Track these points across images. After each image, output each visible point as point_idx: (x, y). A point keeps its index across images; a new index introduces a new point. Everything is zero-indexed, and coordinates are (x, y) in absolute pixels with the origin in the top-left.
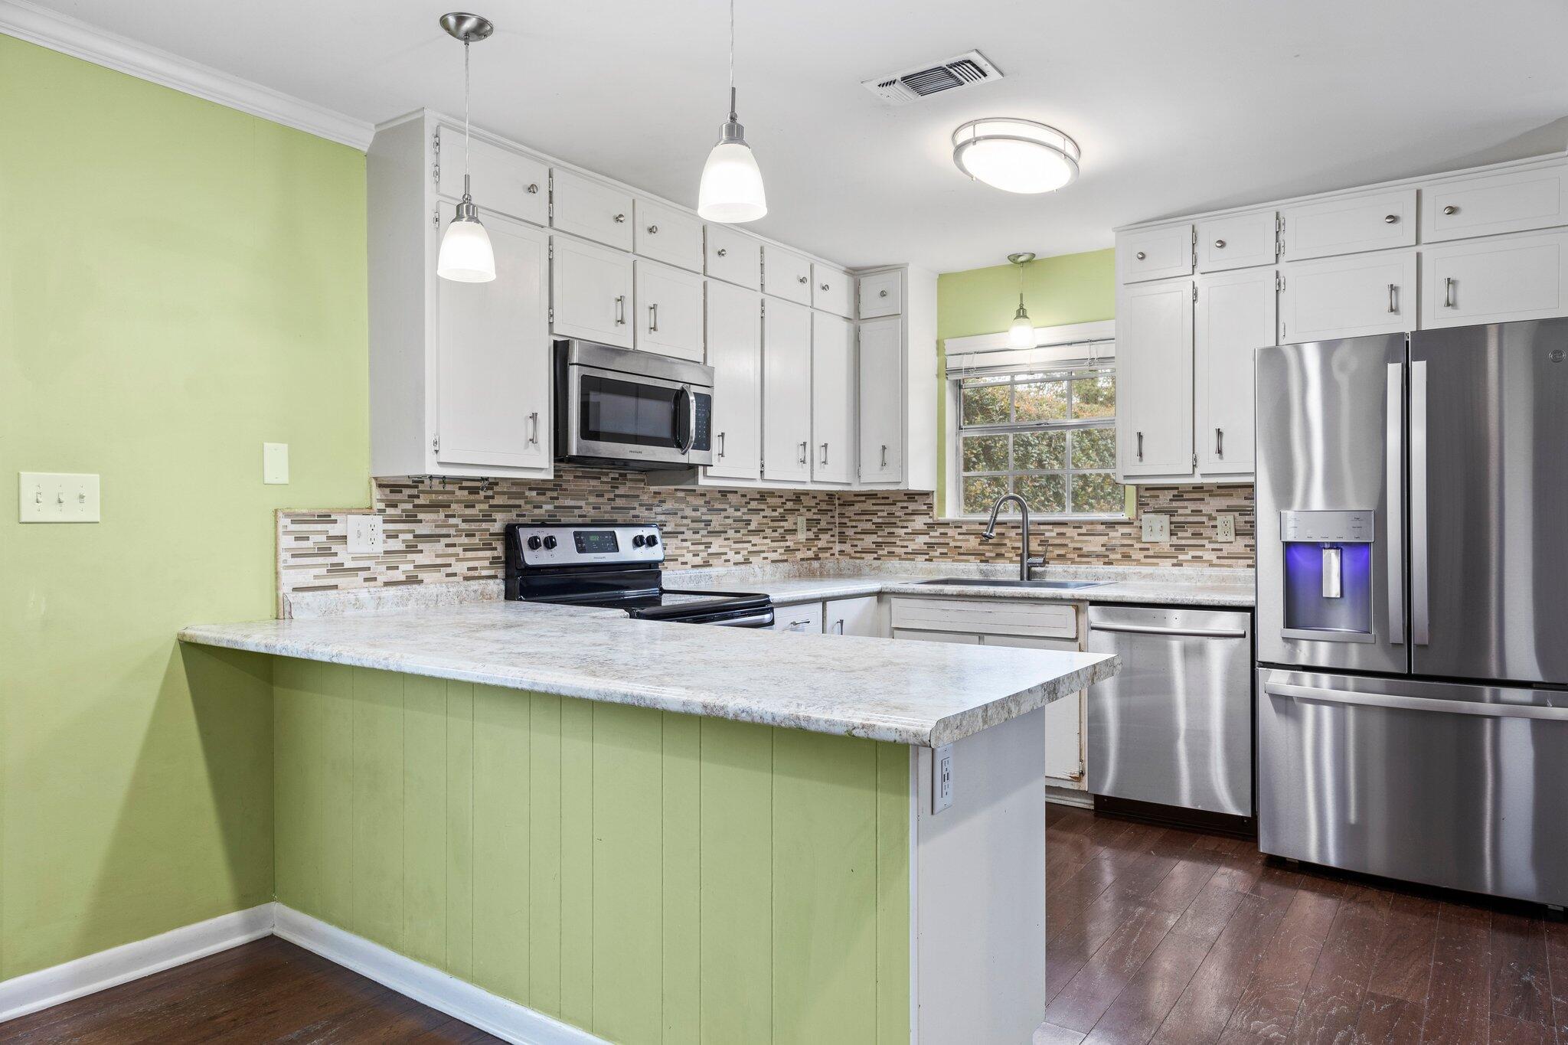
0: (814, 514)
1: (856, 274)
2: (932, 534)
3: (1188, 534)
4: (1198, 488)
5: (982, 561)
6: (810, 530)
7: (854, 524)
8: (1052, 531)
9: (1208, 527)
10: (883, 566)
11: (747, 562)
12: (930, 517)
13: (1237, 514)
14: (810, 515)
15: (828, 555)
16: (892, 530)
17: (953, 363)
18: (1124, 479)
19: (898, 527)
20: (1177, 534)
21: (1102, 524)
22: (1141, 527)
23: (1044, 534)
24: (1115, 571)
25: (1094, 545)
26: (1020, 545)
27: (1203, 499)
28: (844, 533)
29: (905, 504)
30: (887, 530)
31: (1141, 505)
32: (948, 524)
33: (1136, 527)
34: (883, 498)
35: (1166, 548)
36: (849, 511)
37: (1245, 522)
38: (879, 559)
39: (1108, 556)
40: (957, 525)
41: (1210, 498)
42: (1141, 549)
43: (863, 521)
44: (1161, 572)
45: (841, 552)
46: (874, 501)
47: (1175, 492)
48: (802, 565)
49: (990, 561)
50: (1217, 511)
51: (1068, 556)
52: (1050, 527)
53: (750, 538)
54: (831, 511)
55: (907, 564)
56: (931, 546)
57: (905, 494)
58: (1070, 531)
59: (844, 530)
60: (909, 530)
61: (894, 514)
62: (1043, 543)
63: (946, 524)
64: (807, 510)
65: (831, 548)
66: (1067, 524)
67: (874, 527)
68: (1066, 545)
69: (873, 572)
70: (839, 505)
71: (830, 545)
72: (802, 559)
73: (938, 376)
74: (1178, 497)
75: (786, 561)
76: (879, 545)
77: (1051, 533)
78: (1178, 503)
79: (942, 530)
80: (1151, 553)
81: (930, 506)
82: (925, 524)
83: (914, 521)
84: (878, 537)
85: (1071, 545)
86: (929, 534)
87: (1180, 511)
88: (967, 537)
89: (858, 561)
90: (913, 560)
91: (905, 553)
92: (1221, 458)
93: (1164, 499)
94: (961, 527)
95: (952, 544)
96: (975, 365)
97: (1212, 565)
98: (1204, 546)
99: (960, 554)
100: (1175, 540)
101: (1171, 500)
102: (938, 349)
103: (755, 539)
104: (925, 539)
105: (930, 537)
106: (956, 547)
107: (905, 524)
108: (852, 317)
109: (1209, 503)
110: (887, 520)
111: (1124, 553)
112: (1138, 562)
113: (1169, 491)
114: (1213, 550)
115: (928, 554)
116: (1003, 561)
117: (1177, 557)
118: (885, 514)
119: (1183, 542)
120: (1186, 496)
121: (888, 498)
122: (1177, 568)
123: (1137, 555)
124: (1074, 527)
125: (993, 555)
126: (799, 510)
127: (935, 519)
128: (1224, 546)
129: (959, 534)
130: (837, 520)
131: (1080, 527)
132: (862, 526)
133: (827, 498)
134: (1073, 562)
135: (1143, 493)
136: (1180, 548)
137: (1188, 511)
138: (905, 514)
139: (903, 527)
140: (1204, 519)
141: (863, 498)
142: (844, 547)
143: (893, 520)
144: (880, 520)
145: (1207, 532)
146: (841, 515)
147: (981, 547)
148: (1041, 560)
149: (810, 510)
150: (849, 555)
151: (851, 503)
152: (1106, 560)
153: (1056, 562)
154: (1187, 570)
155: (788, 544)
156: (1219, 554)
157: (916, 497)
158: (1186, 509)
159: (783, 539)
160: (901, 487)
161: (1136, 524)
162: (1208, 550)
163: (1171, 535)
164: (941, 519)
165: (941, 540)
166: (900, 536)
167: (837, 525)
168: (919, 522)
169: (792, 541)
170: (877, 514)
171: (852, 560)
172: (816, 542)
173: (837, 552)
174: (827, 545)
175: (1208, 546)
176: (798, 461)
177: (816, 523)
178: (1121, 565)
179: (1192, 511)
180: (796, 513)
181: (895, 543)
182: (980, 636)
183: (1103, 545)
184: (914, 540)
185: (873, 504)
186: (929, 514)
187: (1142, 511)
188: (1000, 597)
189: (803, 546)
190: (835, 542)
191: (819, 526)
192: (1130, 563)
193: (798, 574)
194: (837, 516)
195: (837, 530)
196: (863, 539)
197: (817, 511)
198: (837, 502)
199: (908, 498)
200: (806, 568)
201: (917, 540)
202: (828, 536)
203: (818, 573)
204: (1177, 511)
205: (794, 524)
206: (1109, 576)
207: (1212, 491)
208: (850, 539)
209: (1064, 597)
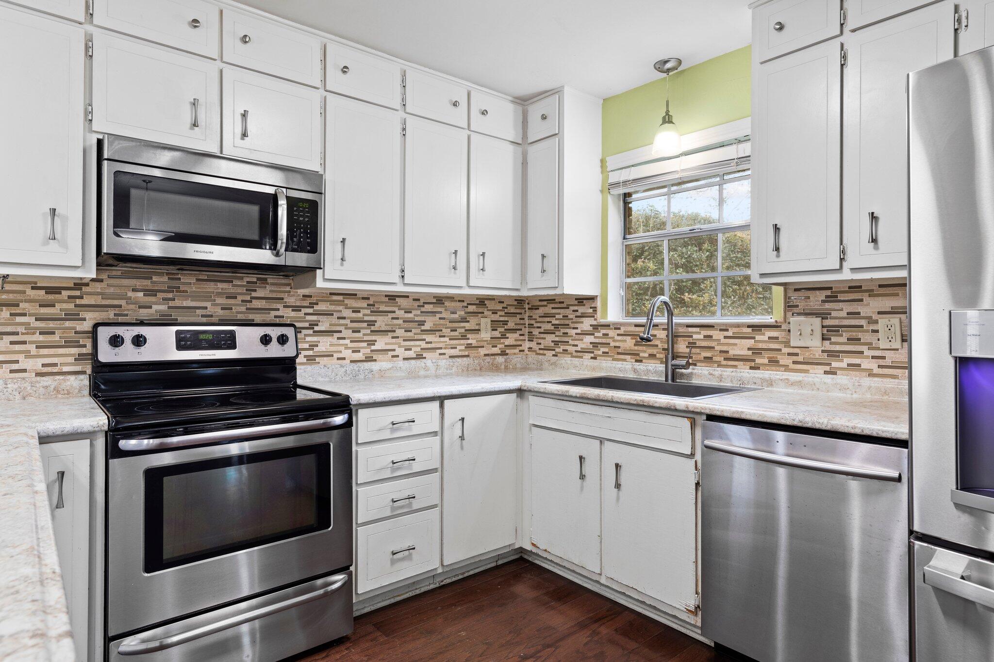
0: (500, 316)
1: (523, 102)
2: (596, 334)
3: (843, 339)
4: (855, 287)
5: (637, 361)
6: (496, 330)
7: (539, 325)
8: (699, 333)
9: (867, 331)
10: (559, 362)
11: (419, 357)
12: (596, 320)
13: (904, 316)
14: (496, 317)
15: (517, 351)
16: (566, 331)
17: (614, 178)
18: (766, 278)
19: (570, 328)
20: (830, 339)
21: (749, 327)
22: (789, 331)
23: (691, 336)
24: (761, 376)
25: (741, 348)
26: (666, 347)
27: (862, 300)
28: (532, 332)
29: (576, 308)
30: (563, 331)
31: (789, 306)
32: (609, 326)
33: (784, 330)
34: (560, 303)
35: (818, 354)
36: (536, 314)
38: (556, 356)
39: (754, 361)
40: (617, 327)
41: (868, 299)
42: (789, 354)
43: (544, 322)
44: (810, 379)
45: (529, 349)
46: (553, 306)
47: (829, 293)
48: (484, 360)
49: (644, 361)
50: (879, 313)
51: (715, 359)
52: (697, 330)
53: (424, 337)
54: (521, 314)
55: (576, 361)
56: (595, 345)
57: (576, 299)
58: (716, 334)
59: (532, 330)
60: (579, 331)
62: (692, 345)
63: (607, 326)
64: (493, 313)
65: (521, 345)
66: (714, 327)
67: (553, 328)
68: (713, 348)
69: (550, 368)
70: (529, 309)
71: (519, 343)
72: (486, 355)
73: (602, 191)
74: (832, 298)
75: (468, 356)
77: (698, 336)
78: (831, 304)
79: (604, 331)
80: (800, 359)
81: (595, 309)
82: (591, 325)
83: (582, 322)
84: (556, 336)
85: (718, 348)
86: (593, 334)
87: (834, 314)
88: (625, 337)
89: (540, 357)
90: (581, 357)
91: (576, 351)
92: (876, 247)
93: (816, 300)
94: (620, 329)
95: (612, 344)
96: (631, 178)
97: (871, 375)
98: (862, 353)
99: (619, 353)
100: (827, 345)
101: (823, 301)
102: (602, 167)
103: (429, 338)
104: (592, 339)
105: (595, 337)
106: (615, 347)
107: (576, 325)
108: (520, 142)
109: (868, 304)
110: (562, 322)
111: (771, 358)
112: (786, 368)
113: (821, 291)
114: (873, 357)
115: (593, 352)
116: (654, 361)
117: (830, 364)
118: (561, 316)
119: (838, 348)
121: (563, 302)
122: (830, 376)
123: (785, 360)
124: (721, 330)
125: (646, 355)
126: (483, 313)
127: (598, 321)
128: (888, 354)
129: (618, 335)
130: (527, 322)
131: (727, 330)
132: (544, 327)
133: (516, 303)
134: (720, 365)
135: (791, 293)
136: (834, 355)
137: (843, 314)
138: (576, 317)
139: (574, 328)
140: (863, 322)
141: (545, 303)
142: (531, 344)
143: (567, 322)
144: (557, 322)
145: (866, 337)
146: (530, 317)
147: (636, 348)
148: (683, 362)
149: (497, 313)
150: (535, 351)
151: (537, 308)
152: (753, 364)
153: (703, 364)
154: (841, 379)
155: (469, 342)
156: (881, 362)
157: (585, 301)
158: (840, 312)
159: (464, 337)
160: (557, 292)
161: (784, 327)
162: (867, 357)
163: (823, 339)
164: (602, 321)
165: (604, 341)
166: (572, 336)
167: (527, 326)
168: (586, 324)
169: (474, 339)
170: (555, 317)
171: (537, 356)
172: (502, 340)
173: (527, 349)
174: (515, 343)
175: (867, 353)
176: (450, 269)
177: (503, 324)
178: (768, 370)
179: (848, 314)
180: (480, 315)
181: (568, 342)
182: (602, 441)
183: (749, 349)
184: (582, 340)
185: (553, 308)
186: (594, 317)
187: (791, 313)
188: (617, 403)
189: (488, 344)
190: (525, 340)
191: (506, 327)
192: (778, 368)
193: (478, 368)
194: (526, 317)
195: (527, 330)
196: (545, 338)
197: (504, 314)
198: (527, 306)
199: (578, 302)
200: (488, 362)
201: (585, 340)
202: (516, 335)
203: (503, 367)
204: (830, 314)
205: (477, 324)
206: (755, 381)
207: (872, 290)
208: (537, 338)
209: (678, 407)
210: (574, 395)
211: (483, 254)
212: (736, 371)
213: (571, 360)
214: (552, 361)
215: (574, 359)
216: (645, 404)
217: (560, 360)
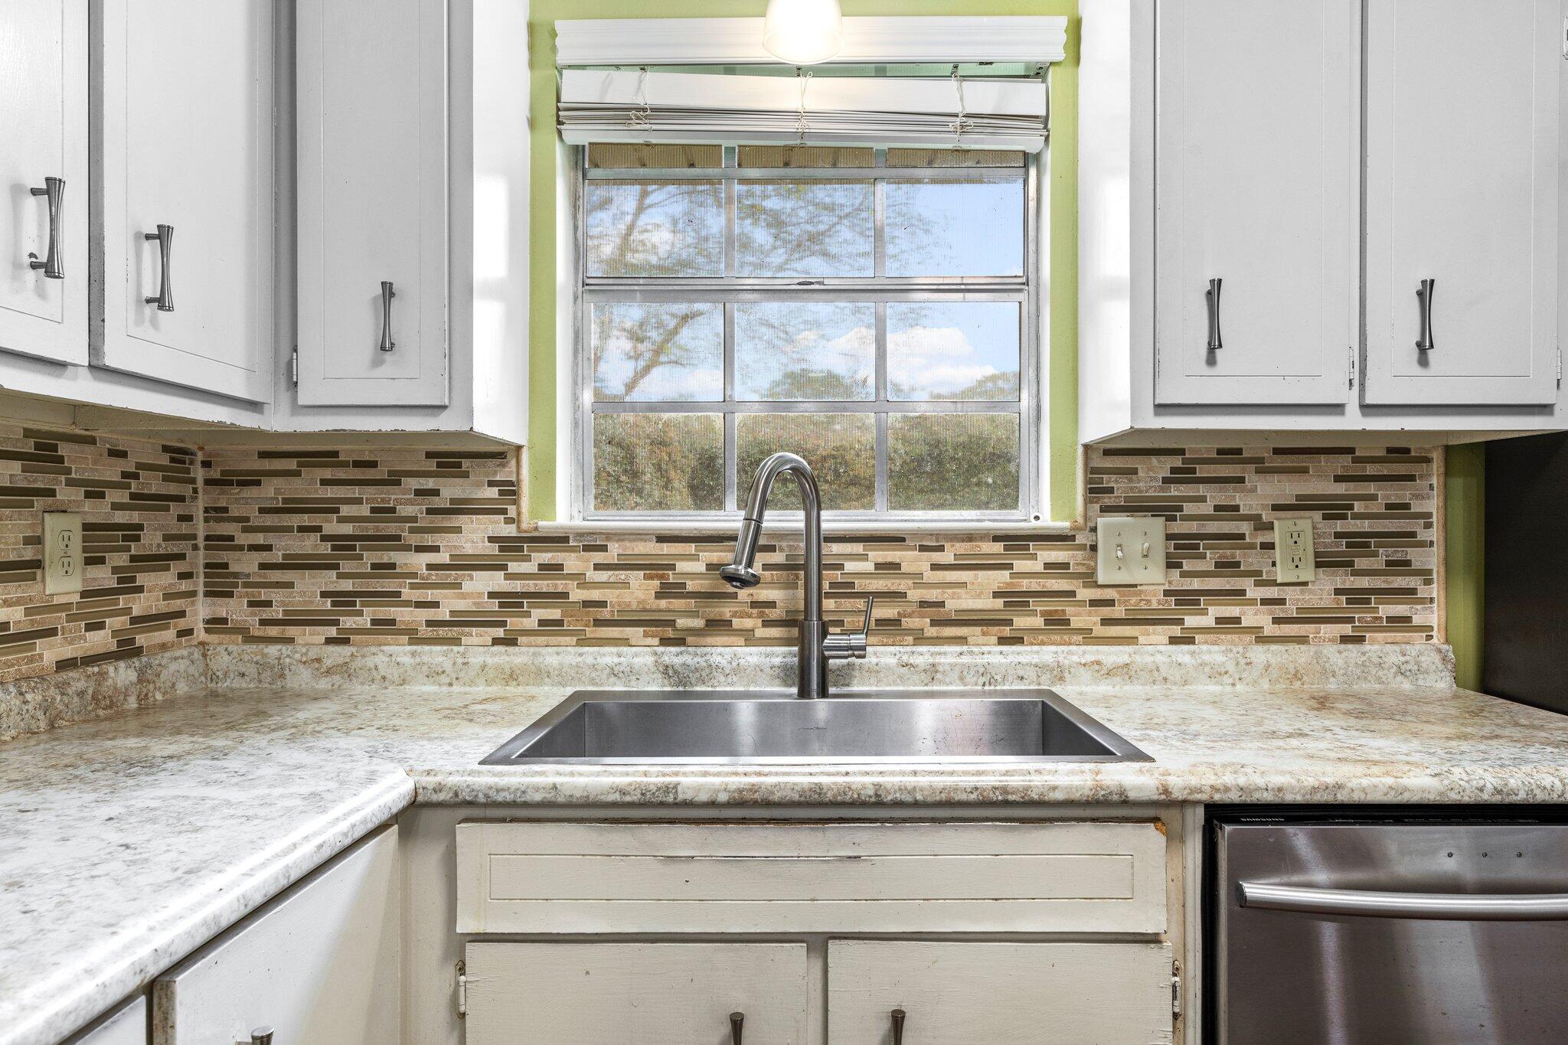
0: (116, 506)
2: (514, 567)
3: (1207, 565)
4: (1231, 452)
5: (665, 642)
6: (101, 561)
7: (260, 539)
8: (863, 557)
9: (1252, 546)
10: (358, 663)
12: (509, 521)
13: (1317, 515)
14: (99, 511)
15: (169, 635)
16: (386, 557)
17: (578, 89)
18: (1156, 414)
19: (407, 548)
20: (1181, 566)
21: (996, 539)
22: (1094, 548)
23: (841, 567)
24: (1036, 660)
25: (976, 592)
27: (1241, 480)
28: (226, 566)
29: (430, 483)
30: (370, 558)
31: (1094, 490)
32: (565, 539)
33: (1082, 547)
34: (358, 464)
35: (1156, 600)
36: (245, 502)
37: (1338, 535)
38: (345, 641)
39: (1009, 623)
40: (593, 543)
41: (1255, 477)
42: (1094, 603)
44: (1149, 659)
45: (216, 624)
46: (328, 473)
47: (1177, 462)
48: (62, 687)
49: (690, 640)
50: (1276, 508)
51: (908, 623)
52: (858, 548)
54: (181, 499)
55: (435, 655)
56: (510, 601)
58: (910, 559)
59: (224, 556)
60: (443, 558)
61: (393, 510)
63: (559, 540)
64: (89, 495)
65: (181, 614)
66: (903, 540)
67: (326, 548)
68: (901, 595)
70: (209, 482)
71: (177, 604)
72: (63, 665)
73: (532, 124)
74: (1183, 475)
76: (343, 600)
77: (859, 565)
78: (1182, 487)
79: (546, 557)
80: (1118, 612)
81: (510, 491)
82: (491, 539)
83: (458, 530)
84: (340, 576)
85: (914, 595)
86: (504, 567)
87: (1189, 508)
88: (622, 575)
89: (273, 650)
90: (456, 641)
91: (430, 623)
92: (1428, 361)
93: (1149, 479)
94: (603, 548)
95: (577, 595)
96: (649, 101)
97: (1262, 640)
98: (1243, 592)
99: (599, 623)
100: (1176, 580)
101: (1165, 480)
102: (532, 48)
104: (496, 581)
105: (509, 577)
106: (587, 604)
107: (429, 540)
109: (1254, 490)
110: (370, 529)
111: (1050, 613)
112: (1088, 637)
113: (1162, 458)
115: (503, 624)
116: (725, 639)
117: (1180, 622)
118: (364, 510)
119: (1196, 584)
120: (1202, 471)
121: (373, 464)
122: (1180, 648)
124: (923, 548)
126: (52, 493)
127: (524, 526)
128: (1289, 594)
129: (598, 567)
130: (201, 529)
131: (940, 548)
132: (285, 545)
133: (164, 460)
134: (920, 639)
135: (1096, 460)
136: (1188, 599)
137: (1207, 509)
138: (430, 511)
139: (420, 549)
140: (1245, 528)
141: (292, 464)
142: (222, 608)
143: (391, 528)
144: (347, 529)
145: (1250, 560)
146: (216, 513)
147: (663, 603)
149: (102, 495)
150: (242, 632)
151: (251, 480)
152: (1006, 631)
153: (878, 641)
154: (1207, 653)
156: (1278, 611)
157: (466, 463)
158: (1201, 503)
160: (445, 423)
161: (1080, 539)
162: (1252, 602)
163: (1168, 566)
164: (543, 525)
165: (545, 586)
166: (414, 575)
167: (201, 543)
168: (475, 535)
169: (18, 602)
170: (337, 511)
171: (253, 647)
172: (122, 601)
173: (201, 625)
174: (164, 606)
175: (1253, 592)
176: (16, 265)
177: (125, 538)
178: (1043, 643)
179: (1217, 508)
180: (39, 503)
181: (398, 594)
182: (818, 943)
183: (997, 595)
184: (459, 586)
185: (325, 482)
186: (504, 512)
187: (1097, 507)
188: (898, 804)
189: (71, 618)
190: (193, 594)
191: (135, 549)
192: (1066, 638)
193: (43, 725)
194: (200, 515)
195: (201, 558)
196: (290, 585)
197: (126, 500)
198: (199, 474)
199: (439, 465)
200: (81, 694)
201: (467, 586)
202: (167, 579)
203: (132, 703)
204: (1180, 509)
205: (28, 541)
206: (1021, 673)
207: (1261, 460)
208: (246, 585)
209: (1132, 795)
210: (703, 797)
211: (163, 235)
212: (971, 653)
213: (413, 654)
214: (328, 663)
215: (427, 648)
216: (1011, 798)
217: (363, 656)
